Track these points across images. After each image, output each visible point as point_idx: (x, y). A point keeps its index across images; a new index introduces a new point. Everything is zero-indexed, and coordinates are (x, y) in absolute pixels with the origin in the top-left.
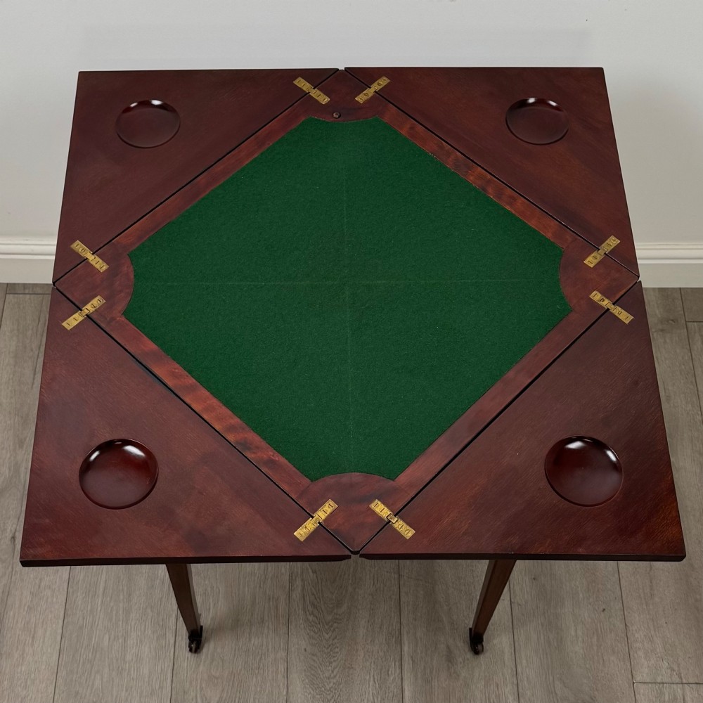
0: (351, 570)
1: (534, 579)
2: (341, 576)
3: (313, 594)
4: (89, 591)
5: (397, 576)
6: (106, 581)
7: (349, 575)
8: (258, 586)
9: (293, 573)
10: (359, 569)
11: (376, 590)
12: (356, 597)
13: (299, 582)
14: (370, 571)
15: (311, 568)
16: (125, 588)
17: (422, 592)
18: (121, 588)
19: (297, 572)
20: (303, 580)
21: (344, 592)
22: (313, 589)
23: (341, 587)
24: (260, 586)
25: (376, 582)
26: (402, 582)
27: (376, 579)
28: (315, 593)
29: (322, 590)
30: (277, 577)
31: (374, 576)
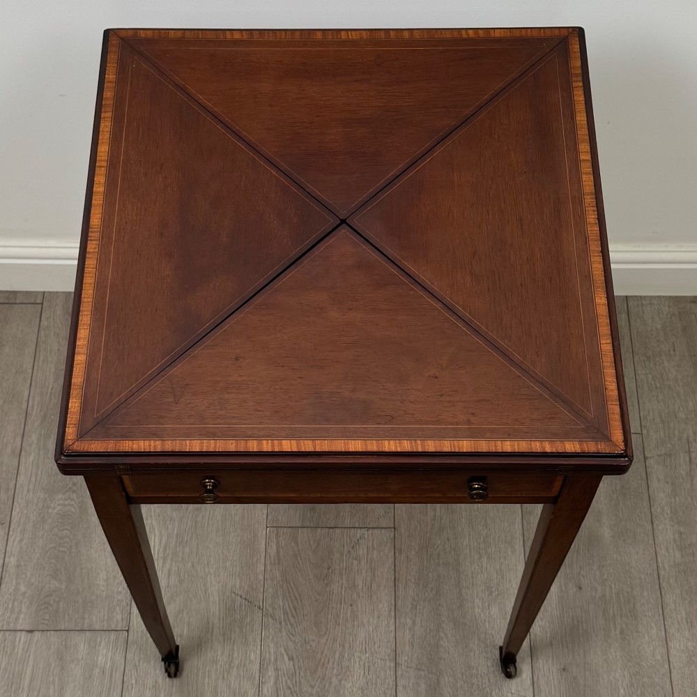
0: (337, 656)
1: (564, 670)
2: (323, 665)
3: (290, 688)
4: (12, 684)
5: (393, 665)
6: (33, 669)
7: (334, 663)
8: (221, 677)
9: (264, 660)
10: (346, 655)
11: (367, 684)
12: (342, 692)
13: (271, 672)
14: (360, 658)
15: (287, 655)
16: (57, 680)
17: (423, 686)
18: (51, 679)
19: (270, 660)
20: (277, 670)
21: (327, 685)
22: (289, 681)
23: (323, 679)
24: (223, 677)
25: (367, 673)
26: (399, 673)
27: (367, 668)
28: (291, 686)
29: (300, 683)
30: (244, 665)
31: (364, 664)
